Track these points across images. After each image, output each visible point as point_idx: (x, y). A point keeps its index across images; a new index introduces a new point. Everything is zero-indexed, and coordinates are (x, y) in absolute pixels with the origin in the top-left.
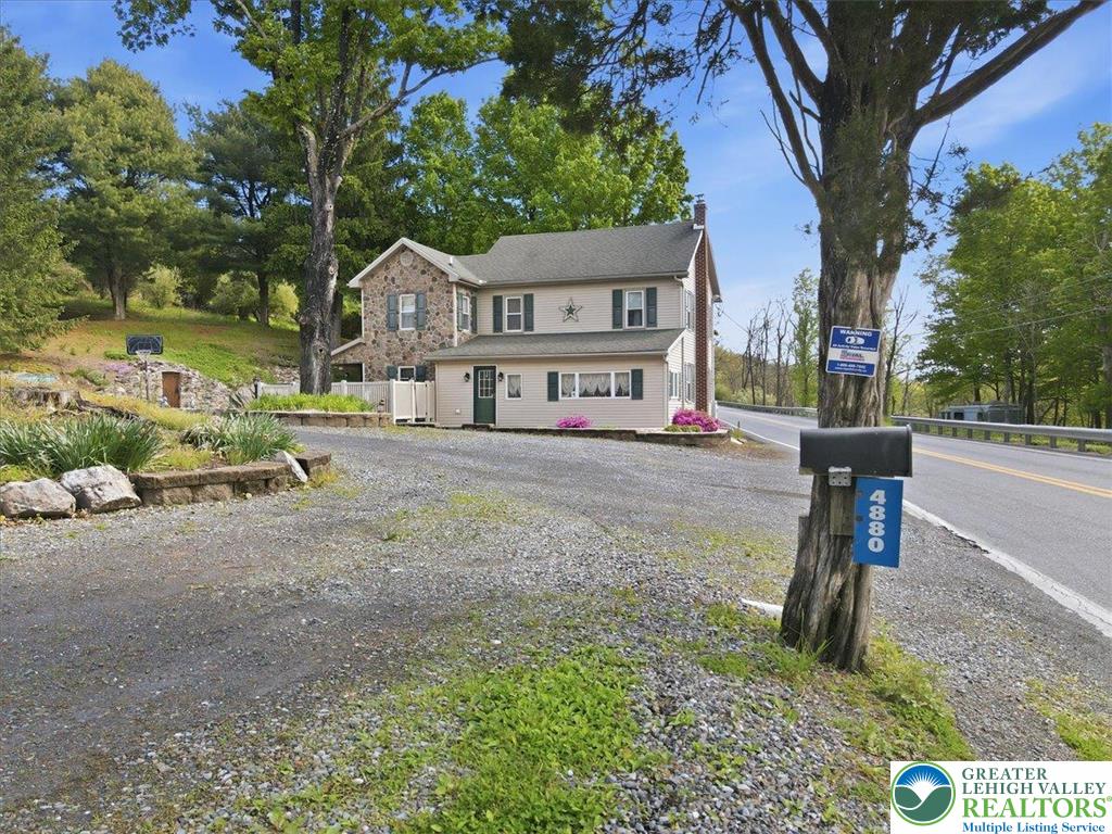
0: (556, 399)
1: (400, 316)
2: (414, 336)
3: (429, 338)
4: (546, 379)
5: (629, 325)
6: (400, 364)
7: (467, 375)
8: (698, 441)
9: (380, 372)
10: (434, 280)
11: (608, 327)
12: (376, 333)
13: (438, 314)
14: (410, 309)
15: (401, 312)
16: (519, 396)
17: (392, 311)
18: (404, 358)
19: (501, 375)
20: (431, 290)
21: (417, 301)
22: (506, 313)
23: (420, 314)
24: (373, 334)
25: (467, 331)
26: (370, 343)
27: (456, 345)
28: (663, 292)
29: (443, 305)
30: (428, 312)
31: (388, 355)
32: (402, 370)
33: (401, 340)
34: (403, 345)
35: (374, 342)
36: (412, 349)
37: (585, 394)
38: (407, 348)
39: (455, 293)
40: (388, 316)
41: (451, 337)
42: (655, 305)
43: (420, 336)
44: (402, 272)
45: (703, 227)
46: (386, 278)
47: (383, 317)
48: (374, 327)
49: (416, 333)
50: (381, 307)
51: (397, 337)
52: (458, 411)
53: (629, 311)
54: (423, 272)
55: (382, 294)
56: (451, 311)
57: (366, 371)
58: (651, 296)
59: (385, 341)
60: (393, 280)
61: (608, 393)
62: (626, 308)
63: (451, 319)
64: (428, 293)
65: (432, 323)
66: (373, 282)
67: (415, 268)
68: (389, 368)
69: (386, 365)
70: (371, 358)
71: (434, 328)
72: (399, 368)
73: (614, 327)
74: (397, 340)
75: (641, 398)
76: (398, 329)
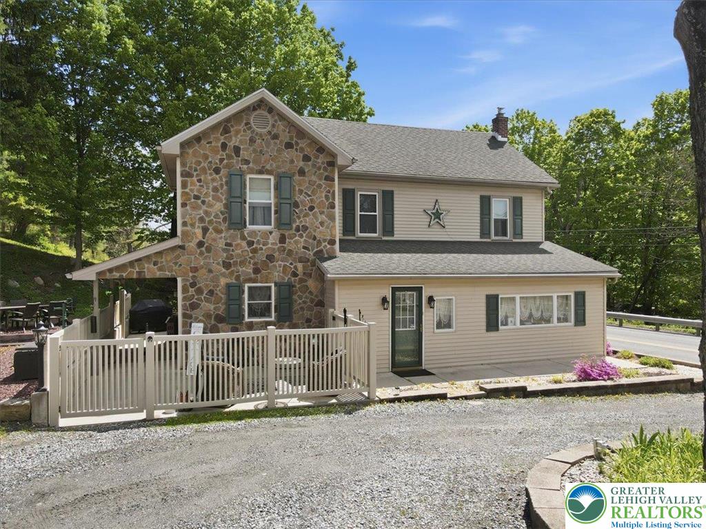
0: (496, 330)
1: (247, 206)
2: (273, 239)
3: (297, 242)
4: (484, 304)
5: (496, 235)
6: (250, 280)
7: (384, 300)
9: (211, 292)
10: (306, 158)
11: (475, 236)
12: (205, 230)
13: (312, 208)
14: (266, 198)
15: (248, 201)
16: (450, 326)
17: (235, 198)
18: (256, 271)
19: (431, 299)
20: (302, 172)
21: (277, 187)
22: (358, 212)
23: (284, 207)
24: (199, 232)
26: (192, 245)
27: (338, 253)
29: (321, 196)
30: (296, 205)
31: (227, 265)
32: (250, 288)
33: (250, 243)
34: (255, 251)
35: (200, 244)
36: (270, 258)
37: (527, 320)
38: (261, 256)
39: (337, 183)
40: (228, 206)
42: (521, 215)
43: (282, 239)
44: (252, 141)
46: (224, 146)
47: (219, 206)
48: (202, 220)
49: (276, 235)
50: (215, 189)
51: (243, 238)
53: (496, 221)
54: (289, 146)
55: (217, 171)
56: (333, 207)
57: (185, 290)
59: (221, 244)
60: (237, 150)
61: (551, 319)
62: (494, 216)
63: (332, 218)
64: (297, 177)
65: (308, 221)
66: (202, 148)
67: (275, 137)
68: (228, 286)
69: (223, 281)
70: (195, 270)
71: (305, 228)
72: (247, 286)
73: (481, 237)
74: (244, 244)
75: (585, 325)
76: (245, 226)
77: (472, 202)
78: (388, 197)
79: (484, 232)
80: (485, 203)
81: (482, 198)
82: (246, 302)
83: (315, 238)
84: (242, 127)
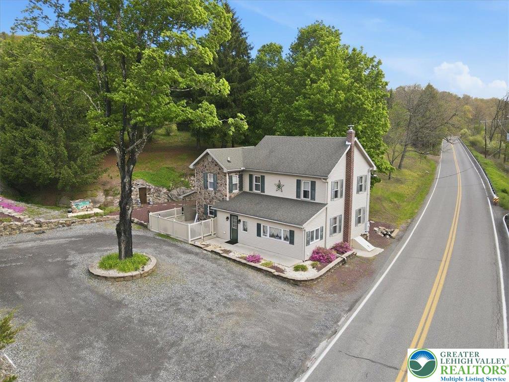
0: (260, 236)
1: (208, 183)
2: (213, 193)
3: (218, 194)
4: (256, 226)
5: (304, 197)
7: (227, 218)
8: (299, 283)
9: (202, 206)
10: (220, 169)
11: (294, 197)
12: (200, 188)
13: (221, 185)
14: (212, 181)
15: (209, 181)
16: (246, 231)
18: (210, 202)
19: (240, 220)
20: (219, 174)
21: (214, 177)
22: (254, 183)
23: (215, 184)
24: (199, 189)
25: (236, 191)
26: (198, 192)
27: (228, 199)
28: (318, 184)
29: (223, 181)
30: (218, 184)
31: (205, 199)
33: (209, 193)
34: (210, 196)
35: (200, 192)
36: (213, 198)
37: (272, 236)
38: (211, 198)
39: (227, 177)
40: (204, 182)
41: (226, 196)
42: (315, 190)
43: (215, 193)
44: (208, 164)
45: (350, 143)
46: (203, 165)
48: (200, 186)
50: (202, 177)
51: (207, 192)
52: (224, 232)
53: (304, 191)
54: (216, 165)
55: (202, 172)
56: (226, 185)
58: (313, 184)
59: (203, 193)
60: (206, 166)
61: (280, 238)
62: (302, 189)
63: (226, 188)
65: (220, 188)
67: (213, 163)
68: (205, 205)
69: (204, 203)
70: (199, 199)
71: (220, 191)
72: (209, 205)
73: (297, 197)
75: (293, 244)
76: (208, 188)
77: (293, 182)
78: (263, 177)
79: (298, 195)
80: (299, 183)
81: (297, 180)
82: (209, 210)
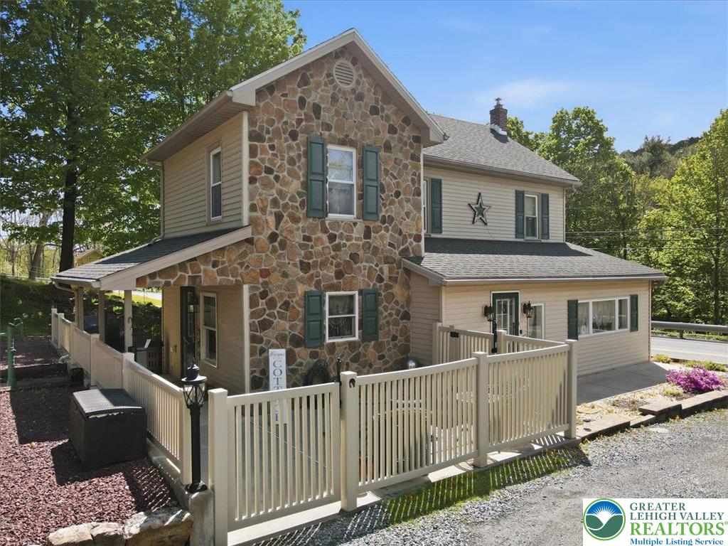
0: (576, 338)
1: (328, 187)
2: (358, 232)
6: (332, 287)
7: (487, 309)
9: (286, 305)
10: (392, 130)
12: (279, 217)
13: (398, 194)
14: (346, 178)
15: (329, 180)
17: (315, 176)
18: (339, 274)
20: (388, 147)
23: (370, 190)
24: (271, 220)
30: (382, 188)
31: (305, 267)
32: (331, 298)
33: (332, 238)
34: (337, 248)
35: (273, 237)
36: (354, 257)
37: (594, 328)
38: (345, 255)
40: (306, 185)
43: (367, 234)
44: (334, 99)
46: (302, 102)
47: (295, 186)
48: (275, 203)
49: (361, 226)
50: (292, 161)
51: (325, 230)
54: (374, 111)
55: (294, 136)
56: (418, 193)
57: (253, 302)
59: (298, 238)
60: (317, 109)
61: (612, 325)
63: (418, 208)
64: (382, 153)
66: (276, 102)
67: (360, 97)
68: (307, 295)
69: (301, 289)
70: (265, 273)
71: (391, 219)
72: (328, 294)
73: (516, 237)
74: (325, 237)
75: (637, 329)
76: (326, 215)
78: (438, 187)
79: (519, 231)
80: (520, 199)
81: (517, 193)
82: (327, 317)
83: (400, 233)
84: (323, 78)
